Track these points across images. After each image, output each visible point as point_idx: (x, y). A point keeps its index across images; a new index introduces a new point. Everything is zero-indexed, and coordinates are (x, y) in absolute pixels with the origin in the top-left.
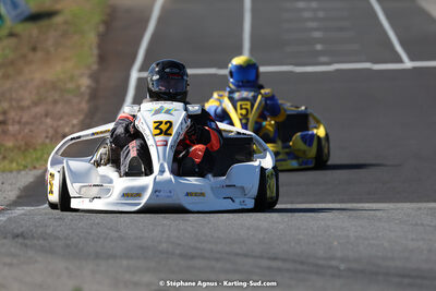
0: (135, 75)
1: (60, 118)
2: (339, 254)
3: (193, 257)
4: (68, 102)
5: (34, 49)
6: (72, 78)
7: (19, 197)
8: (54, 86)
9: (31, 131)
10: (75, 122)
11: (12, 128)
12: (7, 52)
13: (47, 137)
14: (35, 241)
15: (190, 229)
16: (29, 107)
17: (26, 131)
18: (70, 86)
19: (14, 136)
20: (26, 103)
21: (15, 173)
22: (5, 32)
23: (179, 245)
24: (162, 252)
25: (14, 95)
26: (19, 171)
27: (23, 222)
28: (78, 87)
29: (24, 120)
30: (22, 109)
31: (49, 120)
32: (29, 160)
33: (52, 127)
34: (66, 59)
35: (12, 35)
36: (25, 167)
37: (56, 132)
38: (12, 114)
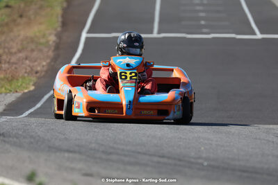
0: (84, 35)
1: (35, 61)
2: (204, 155)
3: (110, 153)
4: (40, 50)
5: (21, 16)
6: (44, 36)
7: (4, 110)
8: (32, 40)
9: (16, 68)
10: (44, 63)
11: (5, 66)
12: (4, 17)
13: (26, 72)
14: (11, 139)
15: (110, 135)
16: (15, 53)
17: (13, 68)
18: (42, 41)
19: (5, 70)
20: (14, 50)
21: (3, 95)
22: (3, 4)
23: (102, 145)
24: (91, 149)
25: (6, 45)
26: (6, 94)
27: (4, 126)
28: (48, 42)
29: (12, 61)
30: (11, 54)
31: (27, 62)
32: (13, 86)
33: (29, 66)
34: (41, 24)
35: (7, 6)
36: (11, 91)
37: (32, 69)
38: (4, 57)
